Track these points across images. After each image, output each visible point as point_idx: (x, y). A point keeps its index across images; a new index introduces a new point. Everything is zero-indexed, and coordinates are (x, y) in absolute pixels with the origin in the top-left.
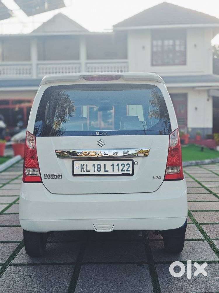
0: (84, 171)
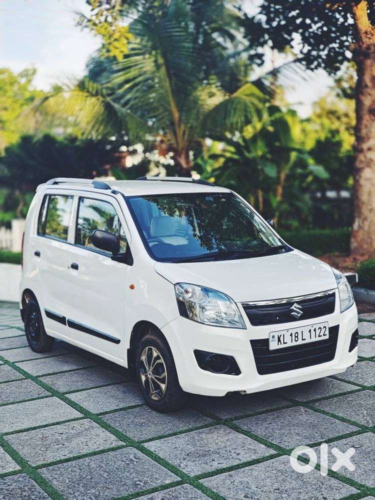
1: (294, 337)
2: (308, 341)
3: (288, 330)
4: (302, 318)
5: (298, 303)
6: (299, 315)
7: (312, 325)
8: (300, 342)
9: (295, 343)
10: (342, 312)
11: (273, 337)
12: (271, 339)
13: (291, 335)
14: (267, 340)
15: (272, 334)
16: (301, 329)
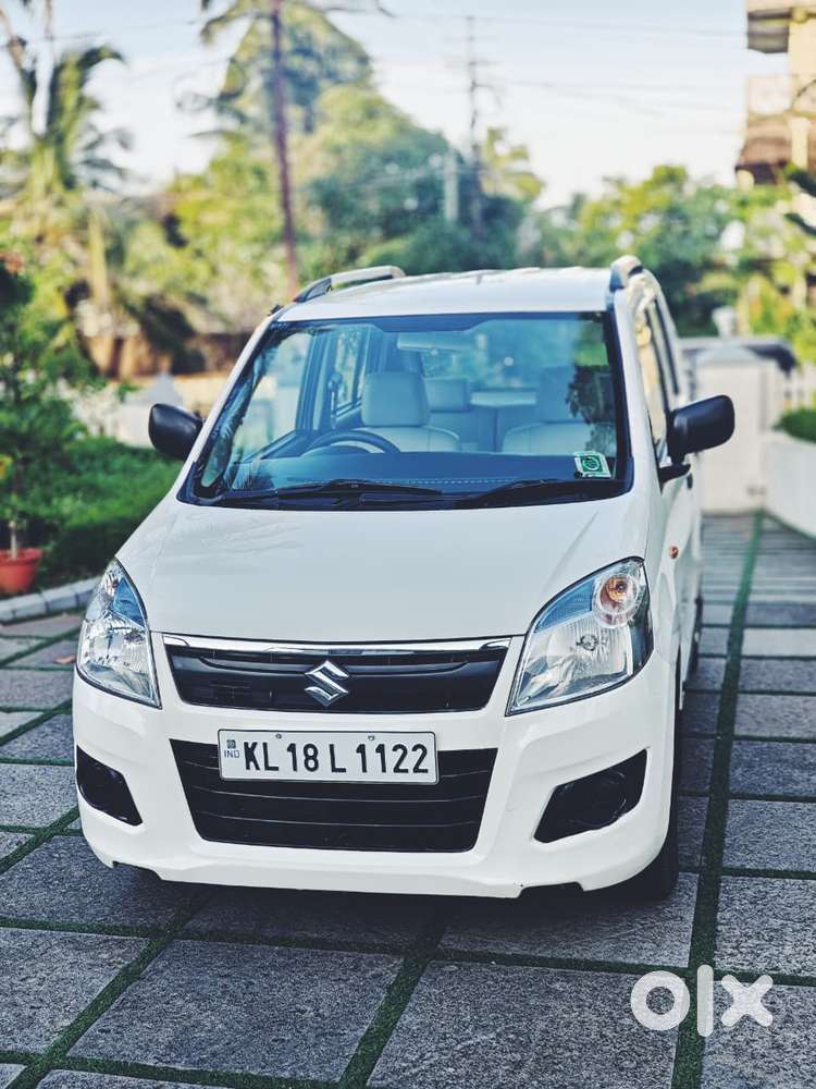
1: (301, 758)
2: (354, 775)
3: (279, 734)
4: (341, 706)
5: (339, 660)
6: (331, 698)
7: (372, 735)
8: (324, 774)
9: (303, 775)
10: (509, 713)
11: (232, 744)
12: (224, 748)
13: (292, 748)
14: (214, 749)
15: (225, 736)
16: (331, 739)
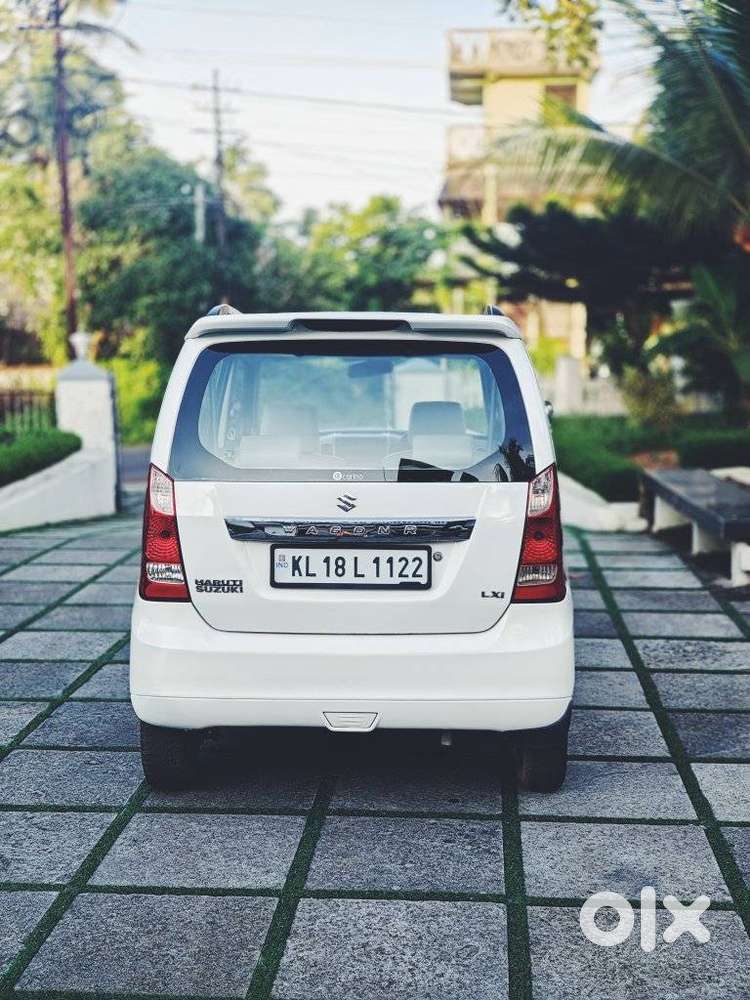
0: (300, 575)
